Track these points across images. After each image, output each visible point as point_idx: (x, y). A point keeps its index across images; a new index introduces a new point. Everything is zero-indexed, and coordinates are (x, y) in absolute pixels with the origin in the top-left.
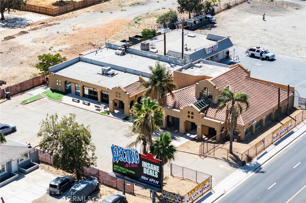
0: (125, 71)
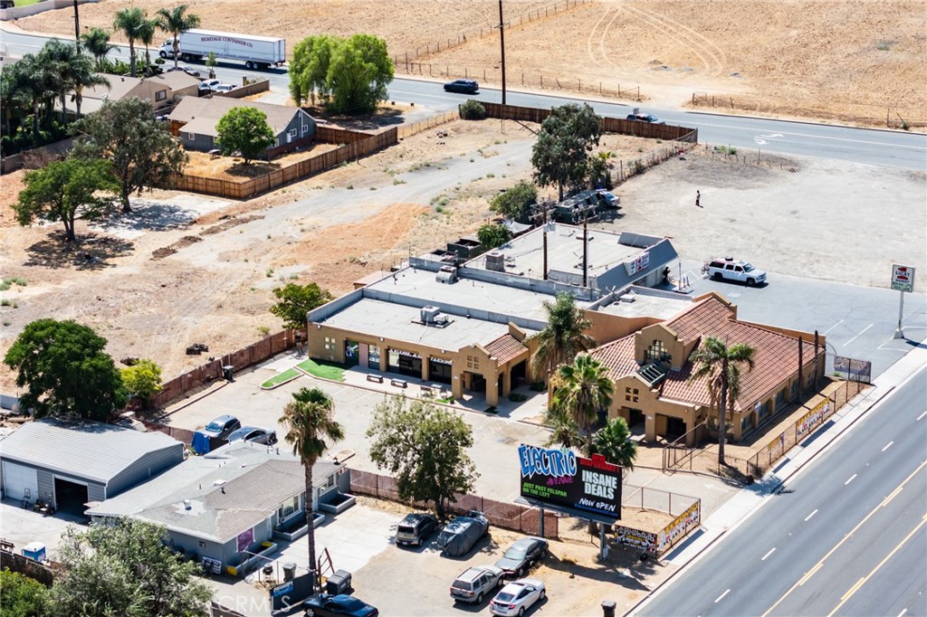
0: (469, 314)
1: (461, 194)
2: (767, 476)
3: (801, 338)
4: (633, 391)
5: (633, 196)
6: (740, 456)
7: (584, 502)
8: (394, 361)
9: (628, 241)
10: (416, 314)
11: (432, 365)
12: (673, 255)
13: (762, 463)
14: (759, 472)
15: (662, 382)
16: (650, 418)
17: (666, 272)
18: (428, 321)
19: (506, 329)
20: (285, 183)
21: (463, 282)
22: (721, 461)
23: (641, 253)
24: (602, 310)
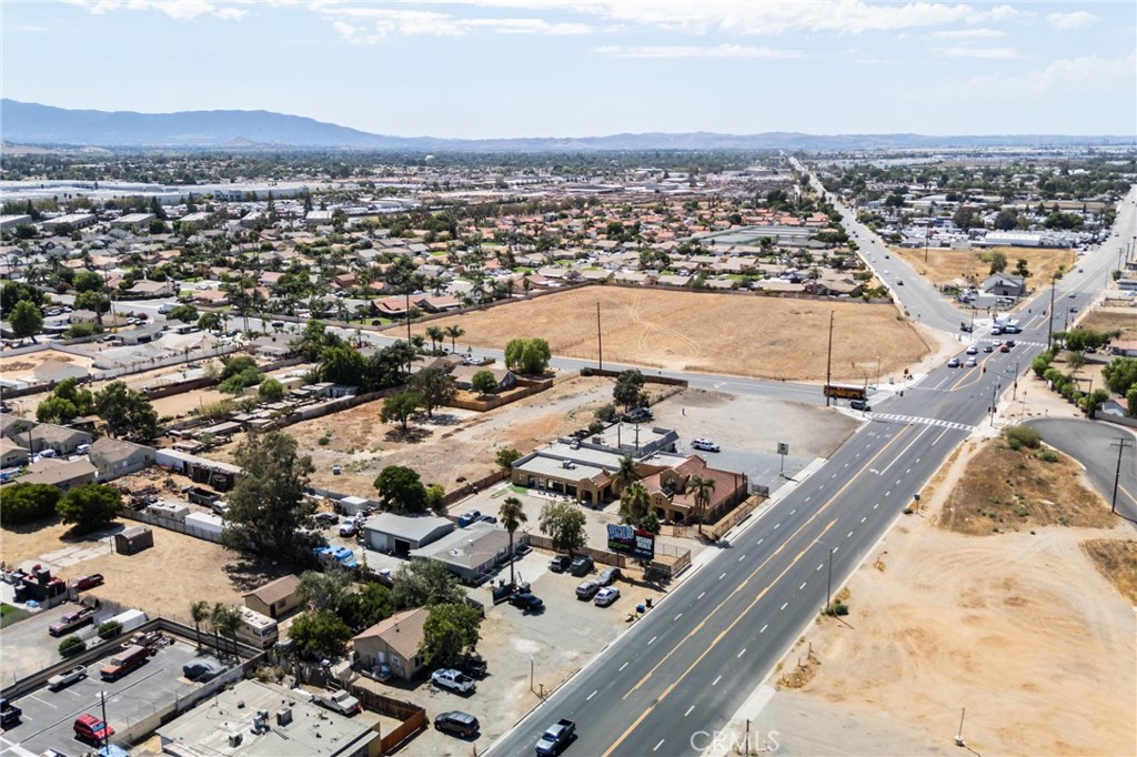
1: (582, 410)
2: (722, 539)
3: (736, 476)
4: (658, 498)
5: (659, 411)
6: (709, 530)
7: (637, 550)
8: (550, 485)
9: (657, 431)
10: (561, 463)
11: (568, 487)
12: (677, 437)
13: (719, 533)
14: (718, 538)
15: (672, 495)
16: (667, 512)
17: (674, 445)
18: (566, 467)
19: (601, 471)
20: (503, 404)
21: (582, 449)
22: (700, 532)
23: (663, 436)
24: (645, 463)
